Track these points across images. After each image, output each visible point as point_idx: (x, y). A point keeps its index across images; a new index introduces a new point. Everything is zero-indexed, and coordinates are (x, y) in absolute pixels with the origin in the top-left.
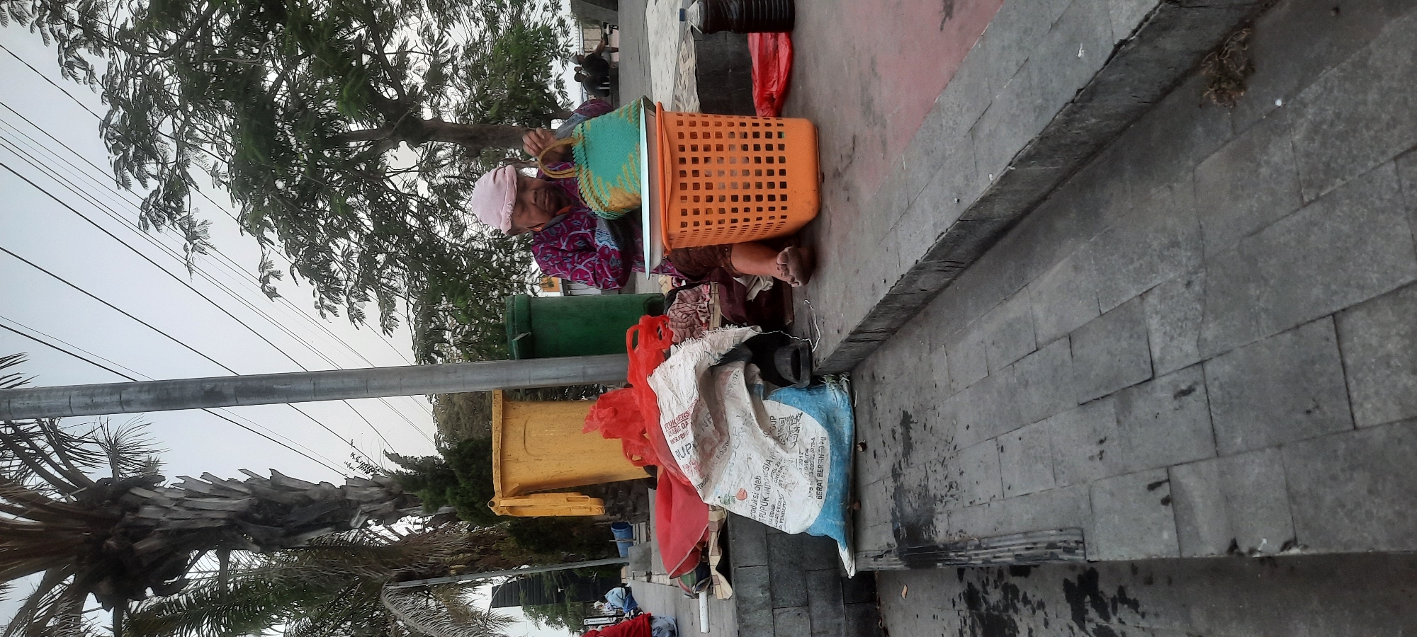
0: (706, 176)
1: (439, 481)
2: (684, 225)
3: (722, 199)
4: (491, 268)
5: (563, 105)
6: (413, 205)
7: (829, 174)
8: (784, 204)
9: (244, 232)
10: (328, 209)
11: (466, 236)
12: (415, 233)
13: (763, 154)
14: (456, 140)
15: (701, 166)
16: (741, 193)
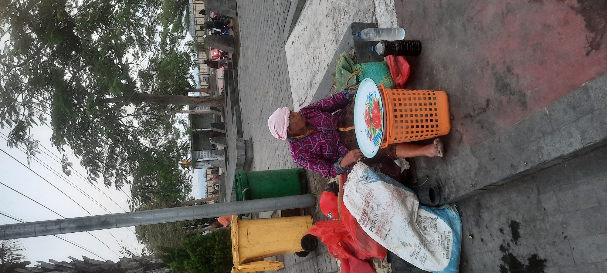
1: (181, 257)
2: (396, 138)
5: (193, 86)
6: (131, 131)
8: (437, 129)
13: (428, 107)
14: (153, 102)
15: (403, 113)
16: (420, 124)
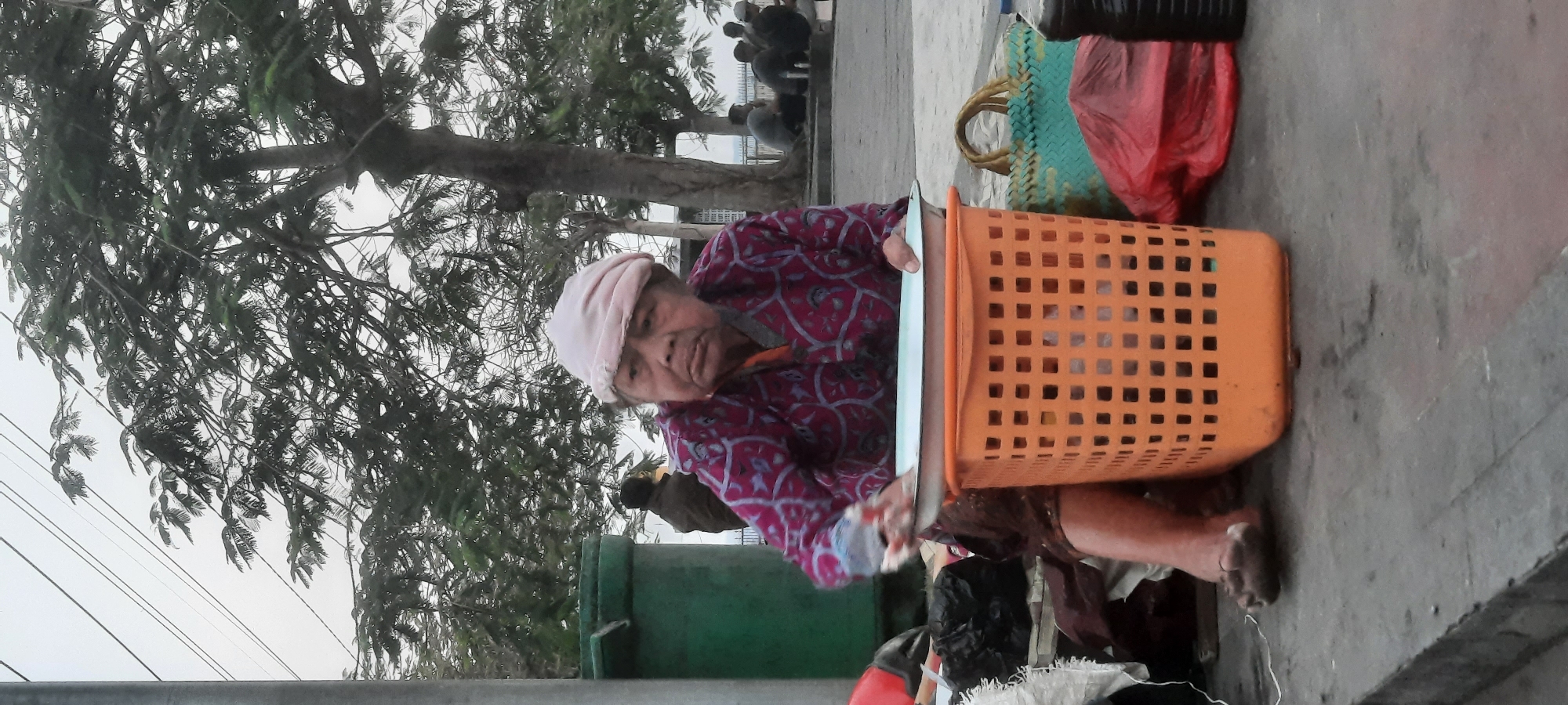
0: (1046, 343)
2: (993, 443)
3: (1078, 394)
4: (530, 446)
6: (377, 306)
7: (1311, 355)
8: (1210, 410)
9: (28, 351)
10: (201, 307)
11: (483, 377)
12: (377, 365)
13: (1169, 303)
14: (476, 174)
15: (1035, 325)
16: (1118, 383)
